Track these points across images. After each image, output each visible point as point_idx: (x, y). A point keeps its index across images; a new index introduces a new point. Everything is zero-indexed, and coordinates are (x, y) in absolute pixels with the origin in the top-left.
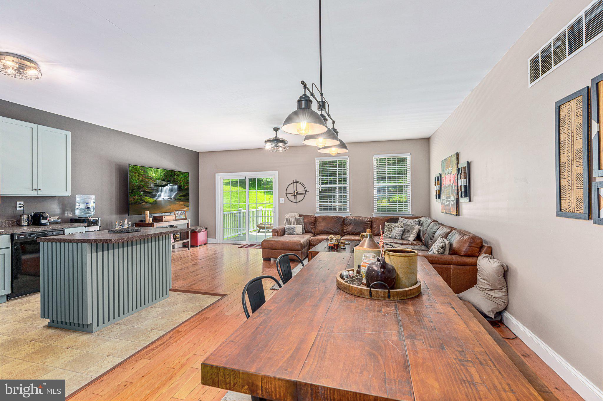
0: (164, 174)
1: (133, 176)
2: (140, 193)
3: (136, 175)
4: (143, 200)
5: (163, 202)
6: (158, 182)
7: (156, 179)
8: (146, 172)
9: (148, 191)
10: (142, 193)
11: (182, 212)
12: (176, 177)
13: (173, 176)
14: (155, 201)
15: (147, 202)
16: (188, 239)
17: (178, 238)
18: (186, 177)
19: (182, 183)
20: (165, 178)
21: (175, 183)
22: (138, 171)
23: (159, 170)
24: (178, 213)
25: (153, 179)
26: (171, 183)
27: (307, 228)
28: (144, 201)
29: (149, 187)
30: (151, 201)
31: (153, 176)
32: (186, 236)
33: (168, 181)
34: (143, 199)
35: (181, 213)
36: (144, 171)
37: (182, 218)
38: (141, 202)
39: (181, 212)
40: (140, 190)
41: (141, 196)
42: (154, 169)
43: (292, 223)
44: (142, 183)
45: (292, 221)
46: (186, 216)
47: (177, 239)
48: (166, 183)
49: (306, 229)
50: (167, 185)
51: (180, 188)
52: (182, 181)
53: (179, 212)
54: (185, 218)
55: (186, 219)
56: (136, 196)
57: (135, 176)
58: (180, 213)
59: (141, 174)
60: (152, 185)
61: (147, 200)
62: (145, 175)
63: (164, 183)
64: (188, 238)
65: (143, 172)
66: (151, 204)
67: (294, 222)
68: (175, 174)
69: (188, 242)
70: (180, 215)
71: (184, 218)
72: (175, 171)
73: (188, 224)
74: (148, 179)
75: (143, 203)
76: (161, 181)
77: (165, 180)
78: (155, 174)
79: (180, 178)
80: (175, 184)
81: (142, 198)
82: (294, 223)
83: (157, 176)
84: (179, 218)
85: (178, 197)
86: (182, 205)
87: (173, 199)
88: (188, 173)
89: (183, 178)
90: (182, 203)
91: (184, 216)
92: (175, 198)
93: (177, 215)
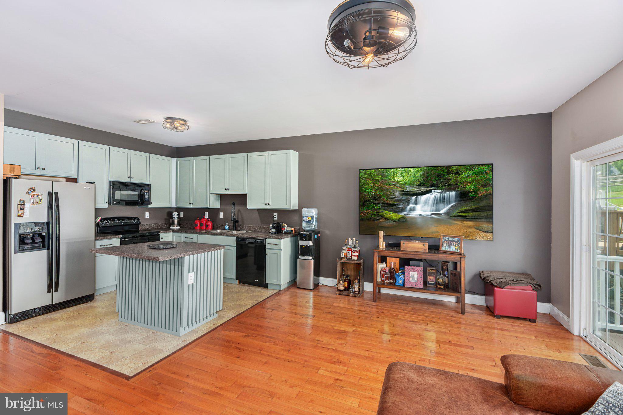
0: (423, 174)
1: (365, 184)
2: (377, 206)
3: (370, 181)
4: (380, 216)
5: (419, 220)
6: (408, 189)
7: (405, 184)
8: (386, 176)
9: (390, 203)
10: (379, 205)
11: (456, 239)
12: (451, 176)
13: (444, 175)
14: (403, 217)
15: (387, 219)
16: (460, 293)
17: (440, 285)
19: (470, 187)
20: (425, 181)
22: (372, 177)
23: (412, 169)
24: (447, 241)
25: (398, 185)
26: (437, 187)
28: (382, 217)
29: (392, 197)
30: (394, 218)
31: (399, 180)
32: (458, 286)
33: (432, 185)
34: (381, 214)
35: (453, 241)
36: (383, 175)
37: (453, 250)
38: (378, 218)
39: (453, 239)
40: (376, 202)
41: (377, 209)
42: (400, 169)
44: (378, 192)
46: (461, 249)
48: (427, 189)
50: (429, 192)
51: (463, 196)
52: (470, 183)
53: (450, 239)
54: (459, 251)
55: (460, 254)
56: (369, 210)
57: (368, 184)
58: (451, 241)
59: (378, 180)
60: (397, 194)
61: (388, 216)
62: (385, 180)
63: (421, 189)
65: (380, 176)
66: (395, 221)
68: (449, 173)
70: (451, 244)
71: (456, 251)
72: (449, 167)
74: (390, 185)
75: (381, 220)
76: (415, 186)
77: (424, 185)
78: (402, 178)
79: (463, 177)
80: (451, 190)
81: (379, 213)
83: (406, 179)
84: (448, 250)
85: (456, 213)
86: (469, 227)
87: (443, 216)
88: (492, 164)
89: (472, 176)
90: (470, 223)
91: (457, 247)
92: (447, 213)
93: (445, 244)
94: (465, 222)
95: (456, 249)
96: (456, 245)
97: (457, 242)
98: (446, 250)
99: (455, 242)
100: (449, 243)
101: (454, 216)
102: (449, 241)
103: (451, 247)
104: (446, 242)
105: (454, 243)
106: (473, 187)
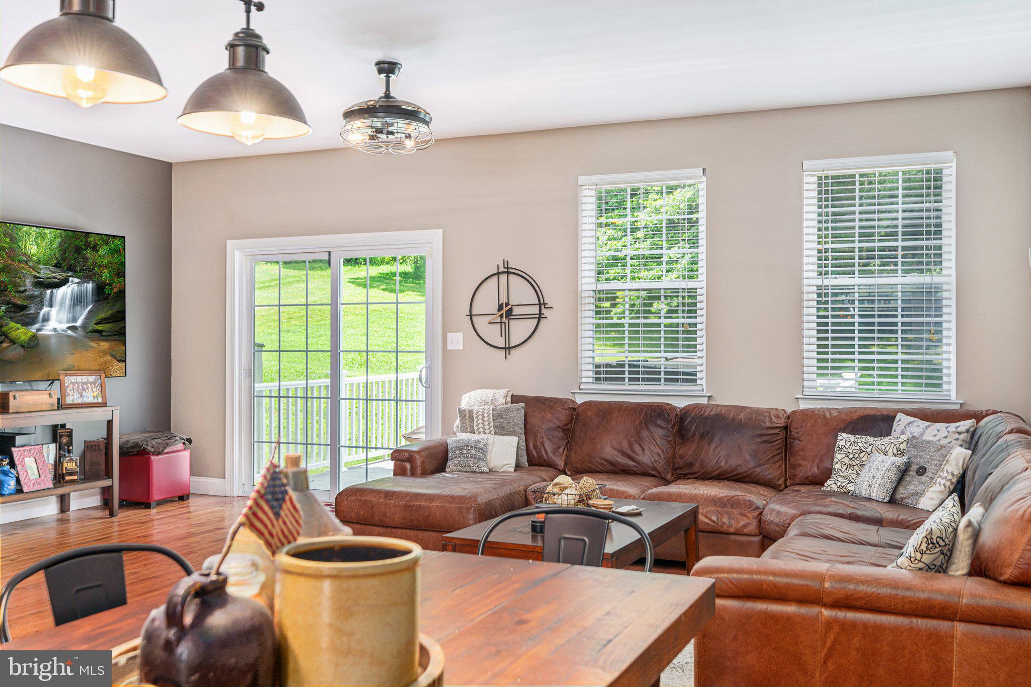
0: (60, 244)
4: (4, 334)
6: (44, 273)
7: (39, 262)
8: (16, 241)
9: (18, 303)
10: (3, 308)
11: (92, 379)
12: (89, 253)
13: (82, 249)
14: (34, 336)
15: (11, 342)
16: (109, 478)
17: (71, 474)
18: (117, 252)
19: (106, 275)
20: (62, 259)
21: (87, 274)
23: (48, 231)
24: (73, 384)
25: (32, 264)
26: (75, 273)
27: (535, 447)
28: (6, 336)
29: (22, 289)
30: (20, 338)
31: (32, 252)
32: (103, 467)
33: (74, 269)
34: (4, 329)
35: (86, 383)
36: (12, 238)
37: (90, 400)
39: (86, 379)
42: (34, 228)
43: (481, 425)
44: (3, 277)
45: (480, 421)
46: (104, 396)
47: (67, 478)
48: (64, 275)
49: (534, 453)
50: (64, 282)
51: (100, 292)
52: (106, 268)
53: (79, 379)
54: (100, 400)
55: (104, 405)
58: (83, 383)
59: (4, 249)
60: (29, 283)
61: (12, 335)
62: (14, 250)
63: (58, 275)
64: (109, 474)
65: (7, 239)
66: (23, 347)
67: (486, 423)
68: (87, 245)
69: (111, 487)
70: (84, 389)
71: (96, 401)
72: (87, 235)
73: (110, 423)
74: (20, 262)
75: (4, 345)
76: (51, 268)
77: (60, 266)
78: (36, 246)
79: (99, 256)
80: (89, 279)
81: (1, 327)
82: (487, 427)
83: (41, 252)
84: (80, 401)
85: (92, 326)
86: (105, 353)
87: (80, 332)
88: (124, 237)
89: (108, 257)
90: (105, 345)
91: (95, 394)
92: (84, 326)
93: (70, 390)
94: (101, 343)
95: (94, 397)
96: (94, 390)
97: (94, 383)
98: (76, 402)
99: (91, 383)
100: (78, 387)
101: (91, 332)
102: (78, 383)
103: (84, 394)
104: (71, 386)
105: (89, 385)
106: (108, 275)
